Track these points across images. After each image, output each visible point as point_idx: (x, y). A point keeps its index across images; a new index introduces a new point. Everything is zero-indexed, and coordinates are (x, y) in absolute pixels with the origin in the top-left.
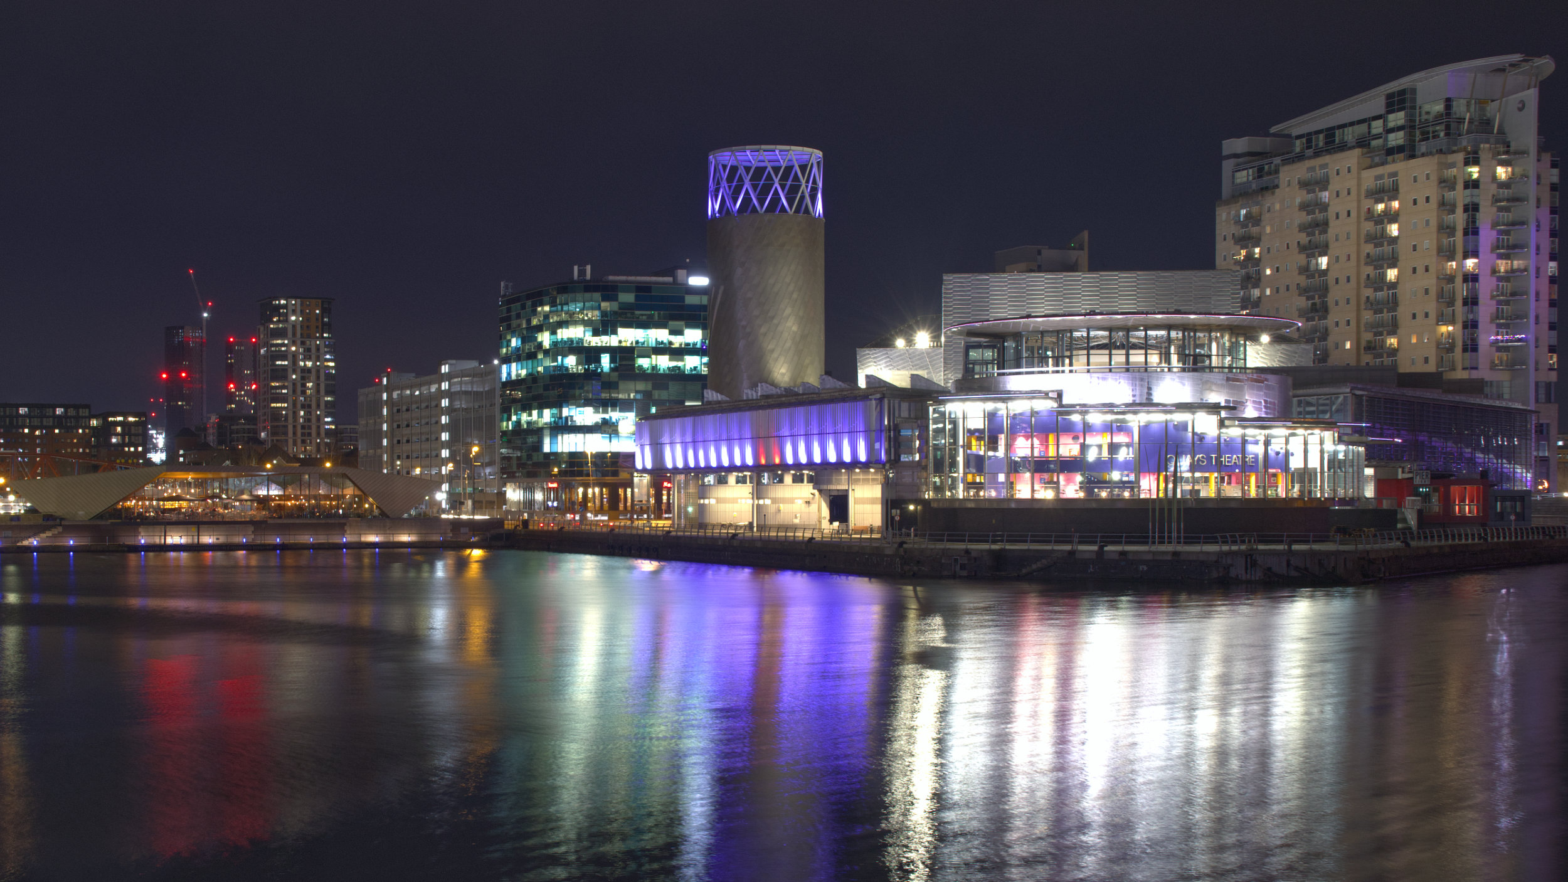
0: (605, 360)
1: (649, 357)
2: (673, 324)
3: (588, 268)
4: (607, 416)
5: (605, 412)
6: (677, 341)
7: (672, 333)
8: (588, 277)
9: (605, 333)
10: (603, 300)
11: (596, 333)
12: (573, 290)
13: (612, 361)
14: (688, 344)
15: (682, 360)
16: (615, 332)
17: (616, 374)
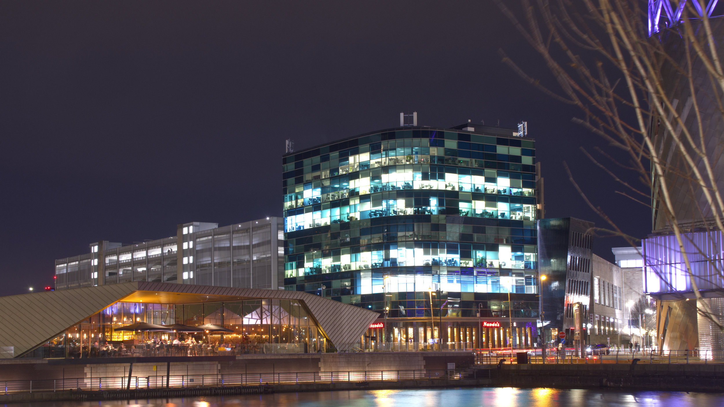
0: (434, 202)
1: (470, 202)
2: (490, 172)
3: (415, 114)
4: (436, 258)
5: (435, 253)
6: (491, 187)
7: (488, 180)
8: (415, 123)
9: (433, 177)
10: (432, 145)
11: (425, 177)
12: (402, 136)
13: (440, 203)
14: (499, 191)
15: (495, 206)
16: (442, 177)
17: (444, 216)
